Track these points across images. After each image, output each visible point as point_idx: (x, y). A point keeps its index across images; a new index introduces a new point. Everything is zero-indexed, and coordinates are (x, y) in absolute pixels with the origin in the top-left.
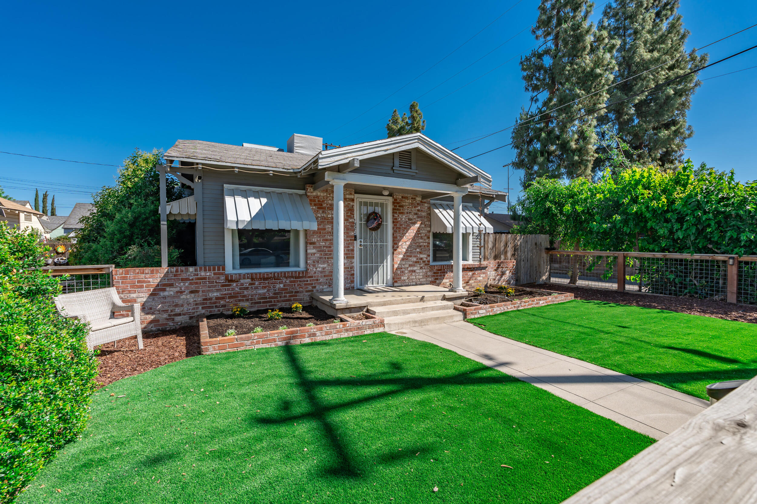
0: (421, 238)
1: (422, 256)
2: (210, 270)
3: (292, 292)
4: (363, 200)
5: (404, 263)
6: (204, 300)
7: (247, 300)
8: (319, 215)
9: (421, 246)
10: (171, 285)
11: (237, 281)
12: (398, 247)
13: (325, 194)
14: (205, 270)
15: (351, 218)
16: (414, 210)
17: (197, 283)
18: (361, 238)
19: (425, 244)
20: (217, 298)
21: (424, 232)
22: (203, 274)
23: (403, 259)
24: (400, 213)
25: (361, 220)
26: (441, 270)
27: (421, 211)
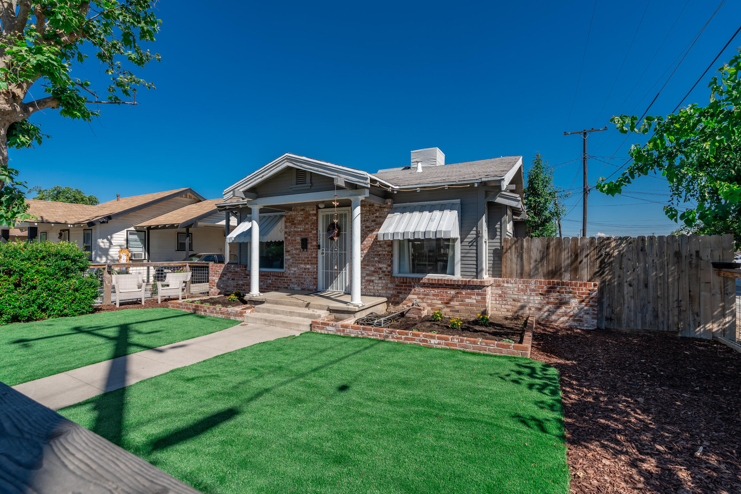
0: (380, 246)
1: (380, 266)
3: (276, 287)
4: (325, 214)
8: (292, 230)
9: (379, 255)
10: (225, 274)
15: (315, 230)
16: (372, 217)
17: (234, 274)
18: (323, 247)
19: (384, 253)
20: (242, 285)
25: (323, 232)
26: (406, 283)
27: (380, 217)
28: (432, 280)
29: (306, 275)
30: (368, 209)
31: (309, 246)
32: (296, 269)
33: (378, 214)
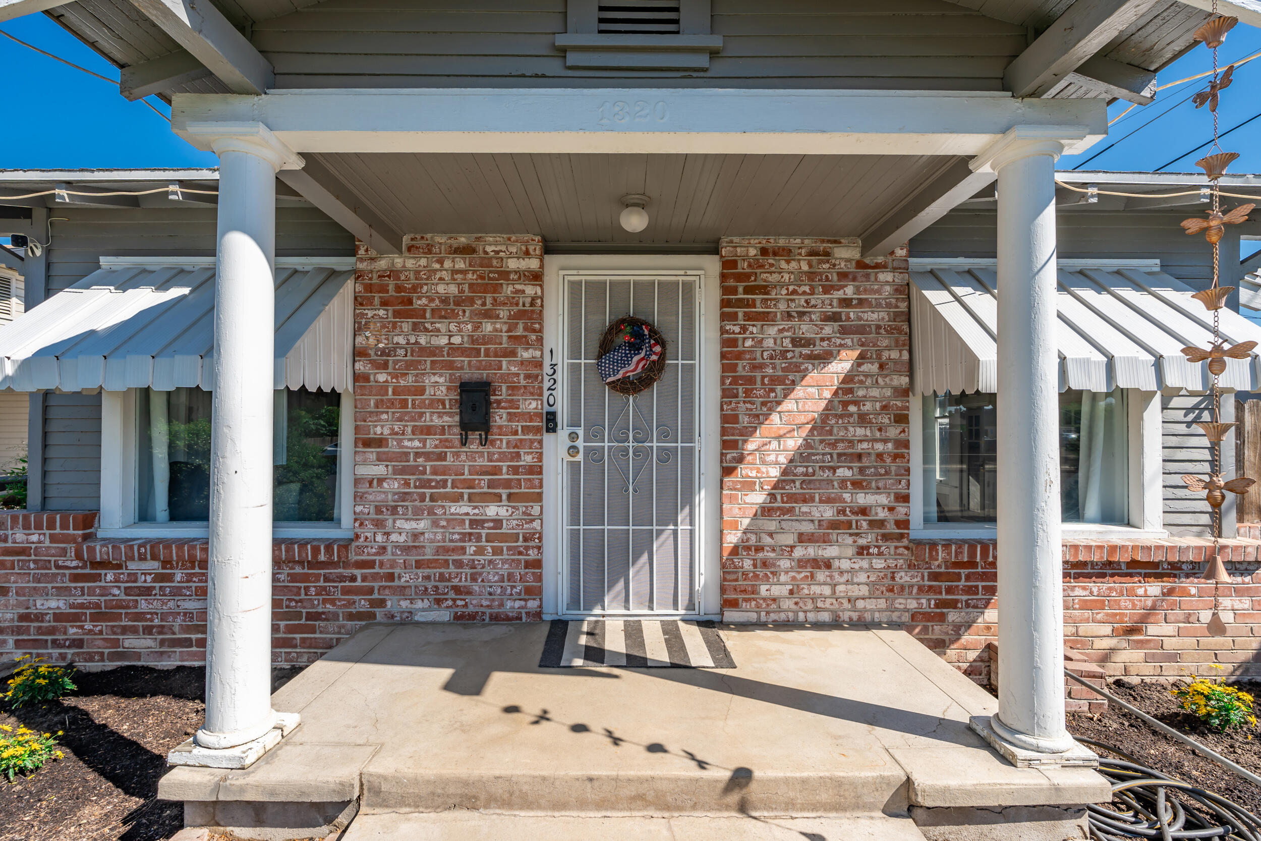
0: (863, 419)
1: (862, 499)
2: (38, 527)
3: (298, 615)
4: (584, 277)
5: (772, 526)
6: (23, 617)
7: (148, 630)
8: (401, 340)
9: (859, 457)
11: (119, 567)
12: (741, 459)
13: (423, 262)
14: (26, 526)
15: (528, 345)
16: (824, 302)
18: (575, 423)
19: (879, 447)
20: (59, 617)
21: (875, 392)
22: (20, 536)
23: (765, 511)
24: (748, 317)
25: (575, 353)
26: (972, 564)
27: (861, 302)
28: (1089, 548)
29: (480, 551)
30: (805, 267)
31: (500, 418)
32: (422, 525)
33: (849, 291)
